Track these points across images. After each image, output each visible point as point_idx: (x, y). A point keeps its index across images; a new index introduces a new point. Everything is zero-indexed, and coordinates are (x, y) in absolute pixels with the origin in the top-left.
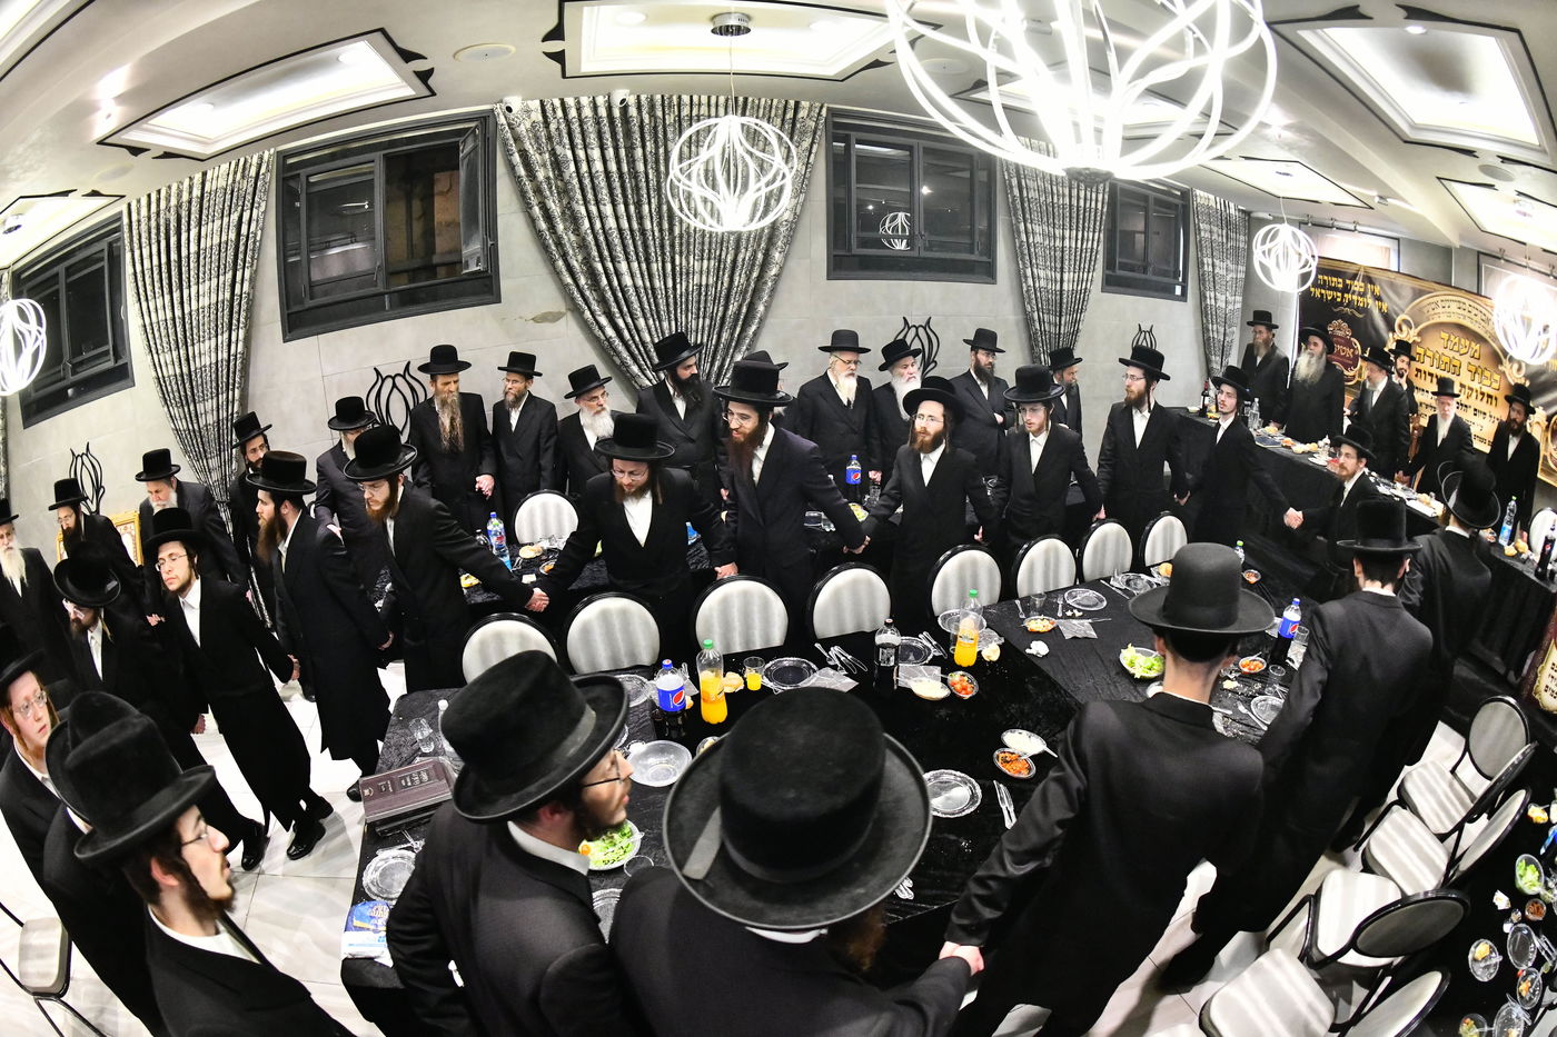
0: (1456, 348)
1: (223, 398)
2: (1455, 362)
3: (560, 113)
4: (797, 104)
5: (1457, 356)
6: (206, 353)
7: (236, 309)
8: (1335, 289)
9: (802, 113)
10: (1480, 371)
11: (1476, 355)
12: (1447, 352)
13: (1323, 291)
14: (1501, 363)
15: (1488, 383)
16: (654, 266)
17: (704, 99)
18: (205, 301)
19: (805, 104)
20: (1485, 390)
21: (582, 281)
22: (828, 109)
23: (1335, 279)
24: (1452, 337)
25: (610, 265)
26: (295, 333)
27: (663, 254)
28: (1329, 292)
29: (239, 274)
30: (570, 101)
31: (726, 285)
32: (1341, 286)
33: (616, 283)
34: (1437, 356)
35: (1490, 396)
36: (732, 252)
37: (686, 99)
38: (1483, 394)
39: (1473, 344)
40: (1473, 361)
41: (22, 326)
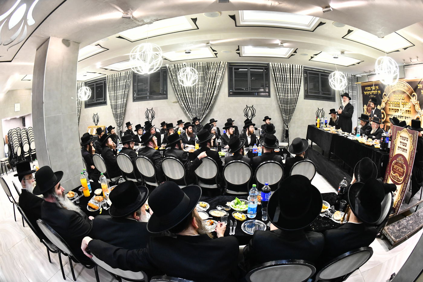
0: (398, 98)
1: (121, 109)
3: (177, 67)
4: (220, 62)
5: (398, 101)
6: (119, 102)
7: (125, 95)
8: (369, 91)
9: (221, 64)
11: (403, 98)
12: (396, 100)
13: (367, 92)
15: (408, 107)
16: (192, 94)
17: (202, 63)
18: (120, 93)
19: (222, 62)
21: (179, 96)
22: (227, 62)
23: (369, 88)
24: (397, 95)
25: (184, 94)
26: (135, 101)
27: (194, 92)
28: (368, 92)
29: (126, 90)
30: (179, 65)
31: (205, 97)
32: (370, 89)
33: (185, 97)
36: (207, 91)
37: (199, 63)
39: (402, 95)
40: (403, 101)
41: (87, 91)
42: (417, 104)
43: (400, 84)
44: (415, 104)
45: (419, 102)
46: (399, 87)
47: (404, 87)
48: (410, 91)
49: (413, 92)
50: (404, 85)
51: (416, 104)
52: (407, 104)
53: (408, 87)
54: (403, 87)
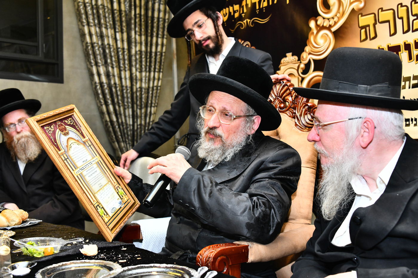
34: (402, 12)
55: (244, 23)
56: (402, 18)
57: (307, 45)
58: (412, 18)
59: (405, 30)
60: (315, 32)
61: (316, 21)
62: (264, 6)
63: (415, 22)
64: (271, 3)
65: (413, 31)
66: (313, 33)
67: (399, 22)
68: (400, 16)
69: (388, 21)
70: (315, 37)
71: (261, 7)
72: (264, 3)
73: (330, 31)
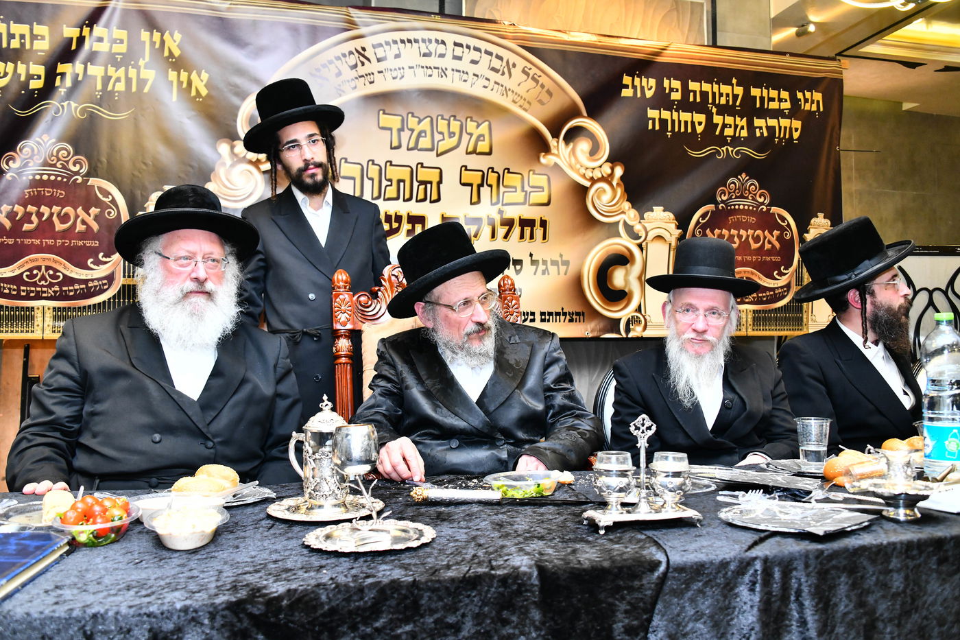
0: (425, 142)
2: (423, 175)
5: (430, 159)
10: (492, 178)
11: (483, 146)
12: (401, 157)
14: (546, 148)
15: (519, 196)
20: (513, 213)
24: (412, 122)
34: (373, 171)
35: (526, 223)
38: (509, 223)
39: (471, 126)
40: (475, 162)
42: (602, 179)
43: (458, 51)
44: (587, 184)
45: (619, 171)
46: (444, 72)
47: (504, 80)
48: (553, 106)
49: (575, 113)
50: (496, 63)
51: (593, 181)
52: (509, 179)
53: (543, 79)
54: (494, 76)
55: (62, 106)
56: (372, 179)
57: (210, 180)
58: (385, 183)
59: (374, 196)
60: (229, 162)
61: (232, 147)
62: (116, 90)
63: (388, 188)
64: (134, 89)
65: (385, 200)
66: (224, 164)
67: (367, 183)
68: (387, 178)
69: (354, 179)
70: (228, 173)
71: (110, 88)
72: (117, 84)
73: (258, 168)
